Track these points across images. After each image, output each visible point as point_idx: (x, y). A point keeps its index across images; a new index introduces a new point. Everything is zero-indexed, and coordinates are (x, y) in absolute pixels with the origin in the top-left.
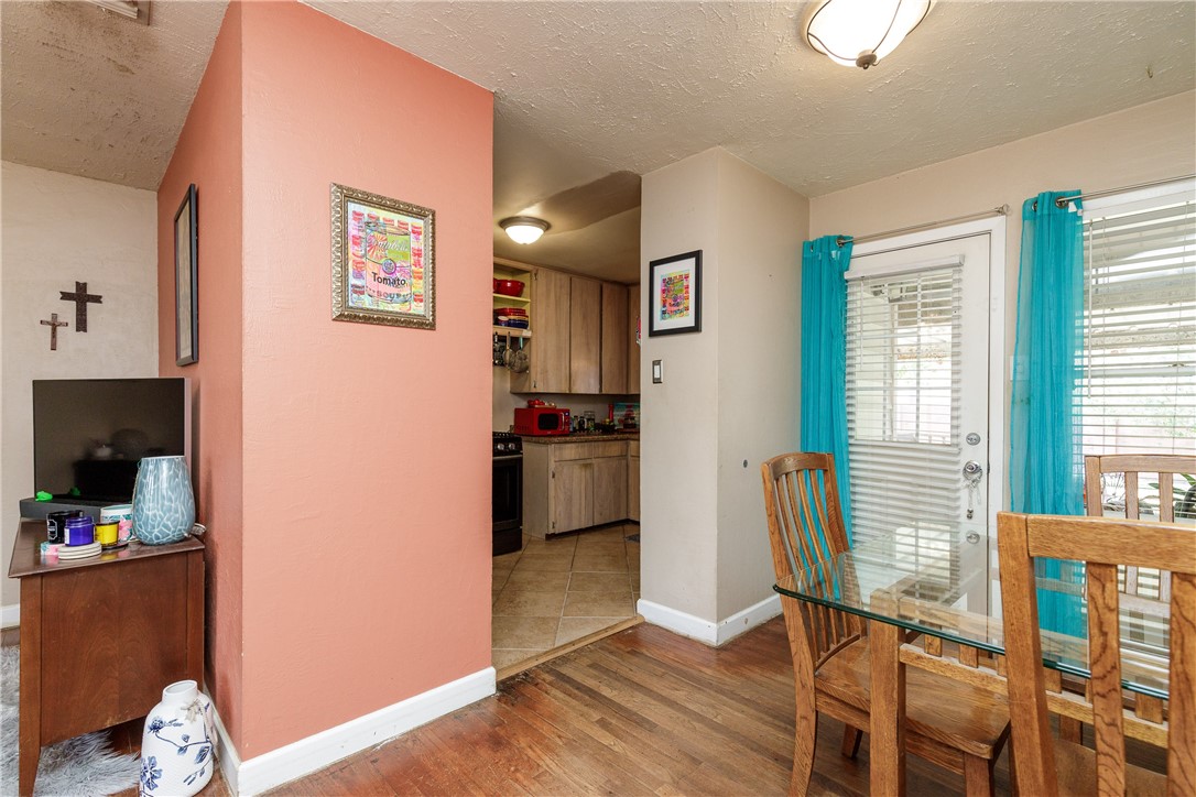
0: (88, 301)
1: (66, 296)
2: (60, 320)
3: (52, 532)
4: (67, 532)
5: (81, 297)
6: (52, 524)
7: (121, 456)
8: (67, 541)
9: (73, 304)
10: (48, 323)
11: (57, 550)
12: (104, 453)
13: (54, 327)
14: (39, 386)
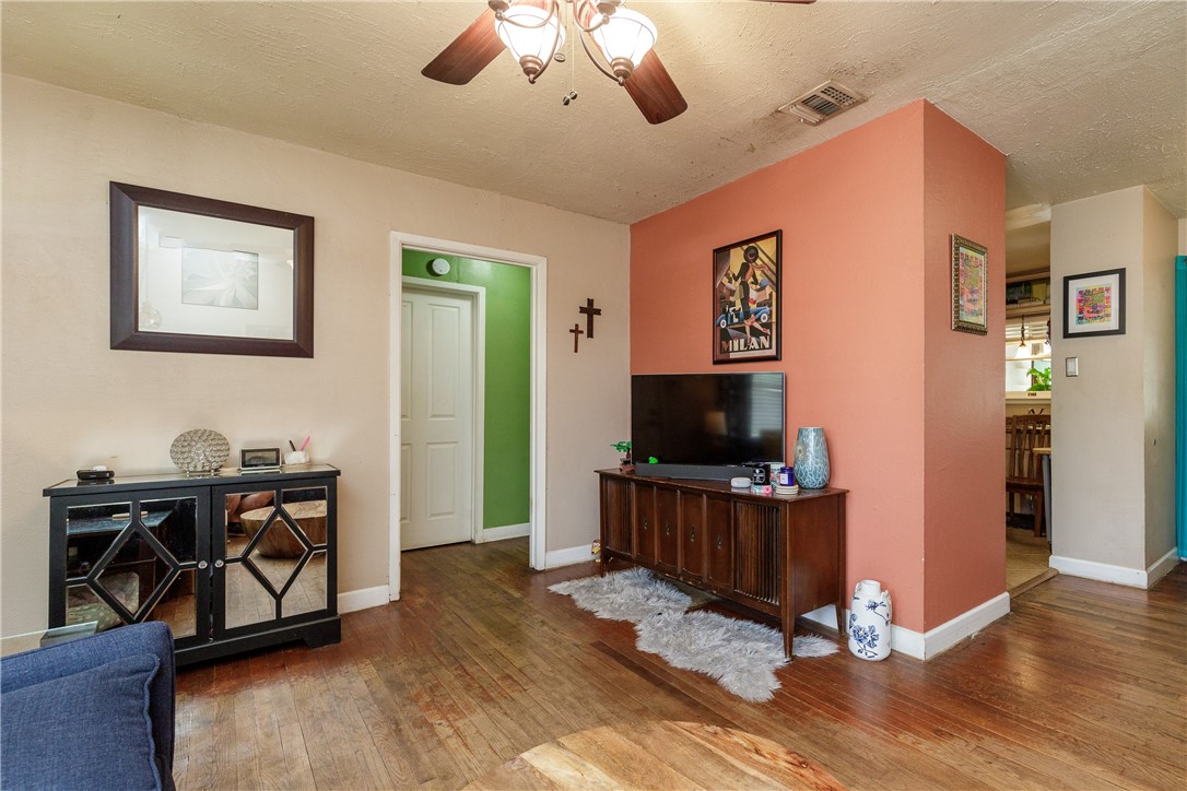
0: (595, 313)
1: (583, 310)
2: (580, 329)
3: (761, 478)
5: (590, 311)
6: (761, 472)
9: (586, 315)
10: (573, 331)
11: (767, 489)
13: (576, 334)
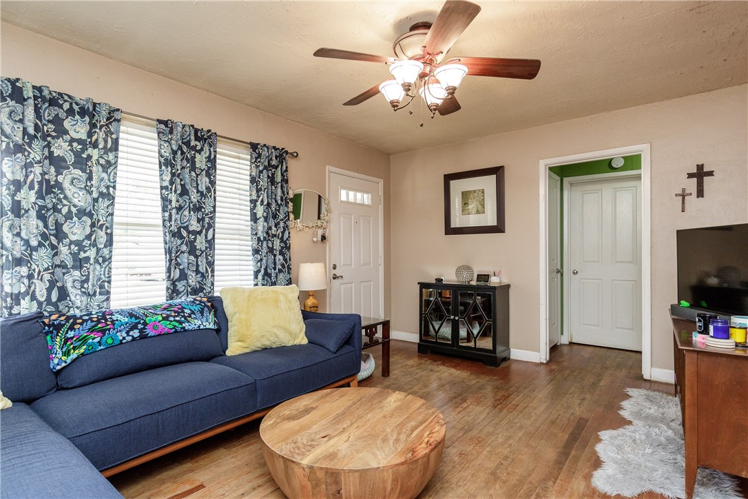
0: (705, 176)
1: (690, 176)
2: (687, 192)
3: (699, 326)
4: (711, 328)
5: (700, 174)
6: (700, 321)
7: (725, 285)
8: (712, 333)
9: (695, 180)
10: (680, 195)
11: (703, 339)
12: (713, 281)
13: (683, 197)
14: (680, 233)
